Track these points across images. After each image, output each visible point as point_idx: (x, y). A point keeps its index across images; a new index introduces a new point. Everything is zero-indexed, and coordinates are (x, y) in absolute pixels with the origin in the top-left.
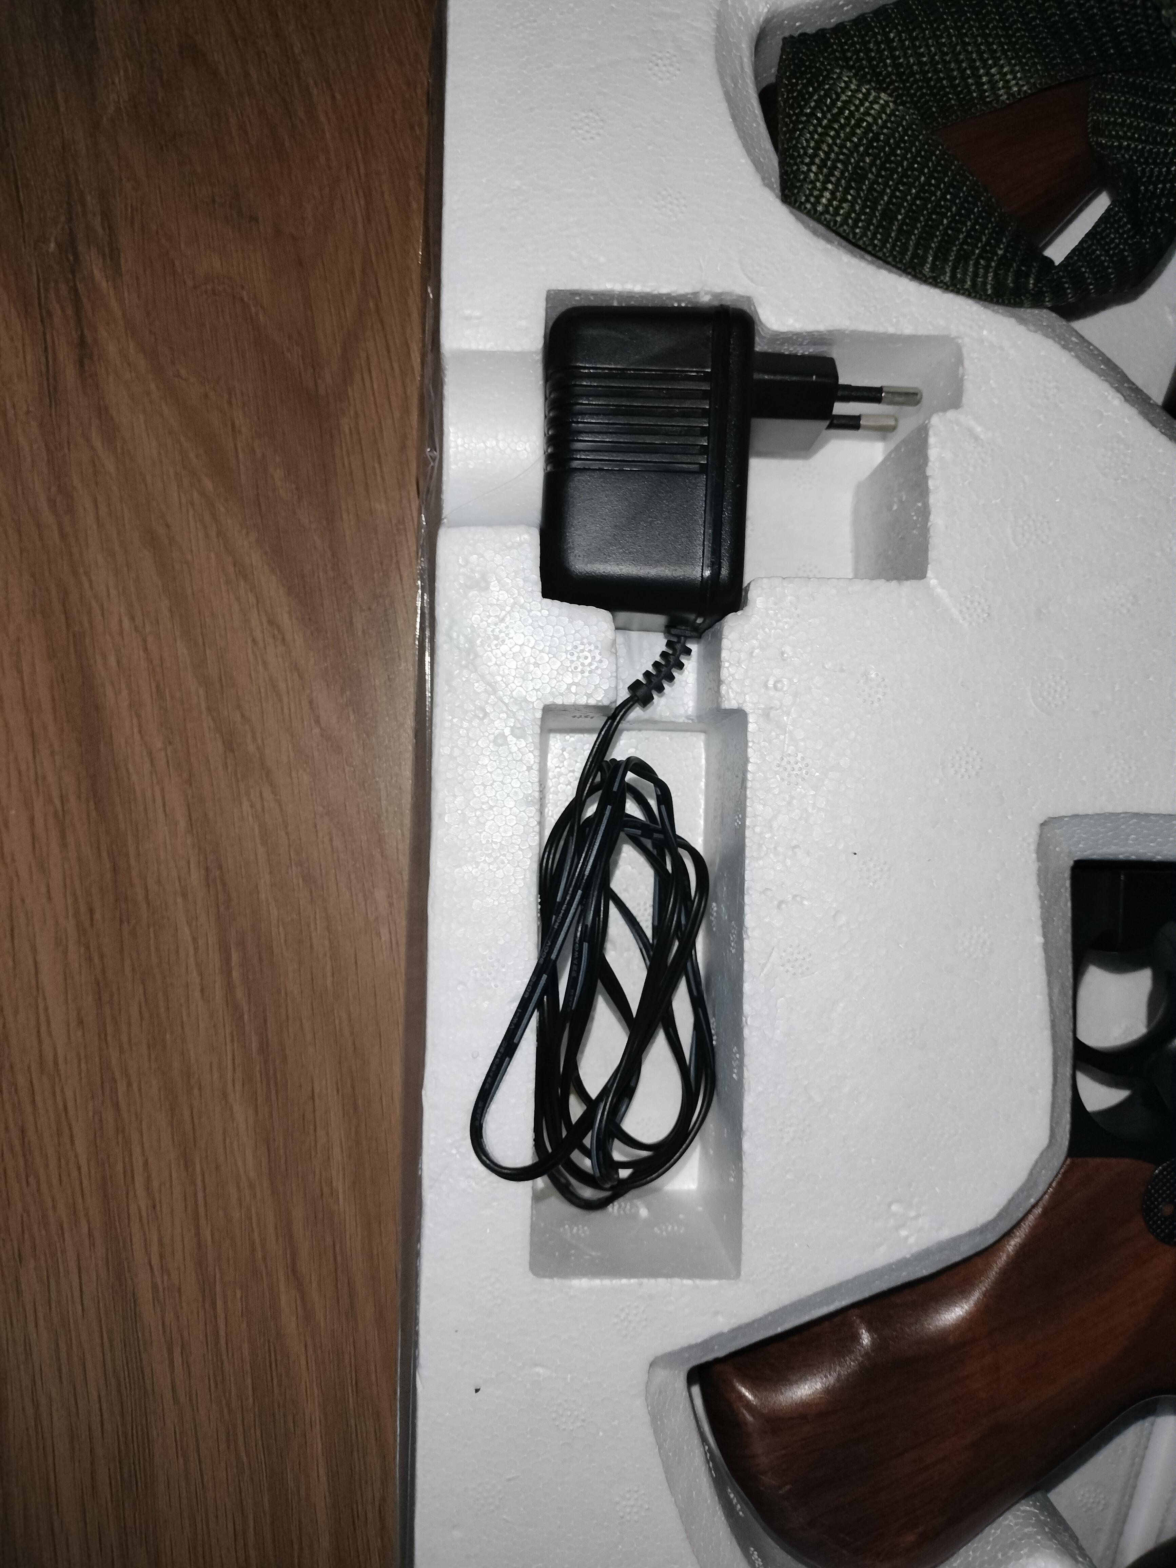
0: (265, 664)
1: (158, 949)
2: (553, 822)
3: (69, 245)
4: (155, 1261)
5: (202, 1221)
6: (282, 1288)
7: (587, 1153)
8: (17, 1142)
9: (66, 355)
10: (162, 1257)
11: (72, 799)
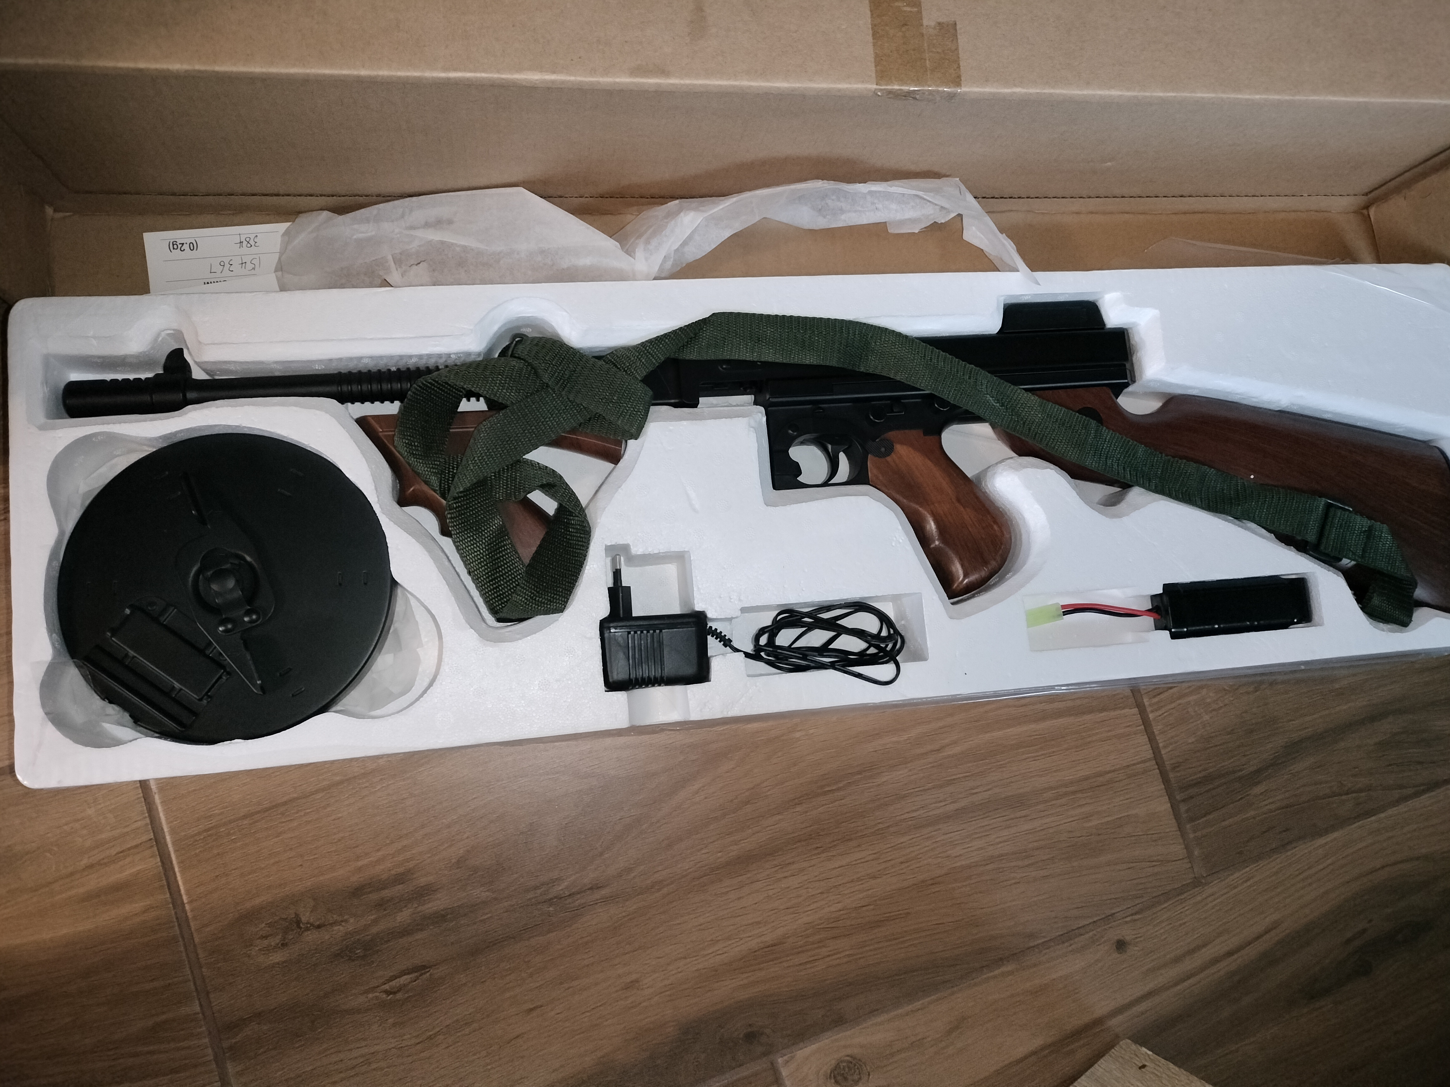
0: (713, 793)
1: (828, 820)
2: (774, 669)
3: (550, 901)
4: (943, 804)
5: (926, 788)
6: (946, 754)
7: (887, 646)
8: (906, 865)
9: (598, 895)
10: (941, 801)
11: (775, 862)
